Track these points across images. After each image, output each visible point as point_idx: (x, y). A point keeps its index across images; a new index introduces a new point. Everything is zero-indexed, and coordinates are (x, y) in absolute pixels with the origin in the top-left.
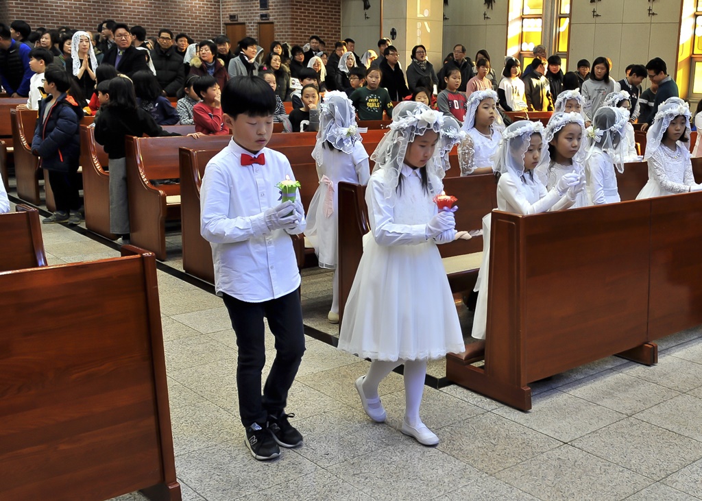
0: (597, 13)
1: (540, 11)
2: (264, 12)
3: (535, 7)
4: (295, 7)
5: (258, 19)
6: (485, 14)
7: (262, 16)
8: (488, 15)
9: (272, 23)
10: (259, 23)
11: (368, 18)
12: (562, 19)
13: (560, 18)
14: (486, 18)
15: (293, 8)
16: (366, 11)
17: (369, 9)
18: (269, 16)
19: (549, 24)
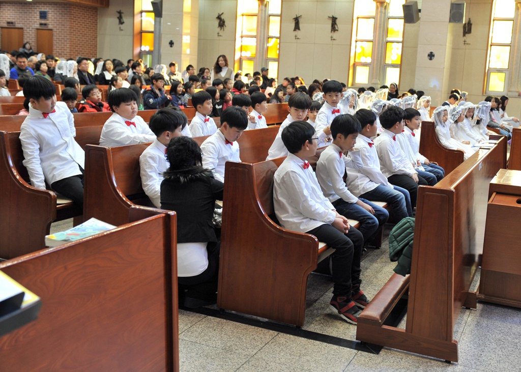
0: (298, 37)
1: (255, 34)
2: (43, 22)
3: (250, 31)
4: (72, 20)
5: (38, 26)
6: (218, 33)
7: (41, 24)
8: (220, 34)
9: (51, 30)
10: (37, 29)
11: (122, 30)
12: (269, 39)
13: (269, 38)
14: (219, 35)
15: (71, 21)
16: (121, 26)
17: (124, 24)
18: (48, 25)
19: (262, 41)
